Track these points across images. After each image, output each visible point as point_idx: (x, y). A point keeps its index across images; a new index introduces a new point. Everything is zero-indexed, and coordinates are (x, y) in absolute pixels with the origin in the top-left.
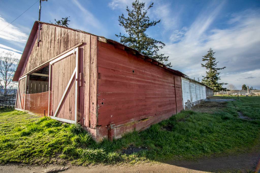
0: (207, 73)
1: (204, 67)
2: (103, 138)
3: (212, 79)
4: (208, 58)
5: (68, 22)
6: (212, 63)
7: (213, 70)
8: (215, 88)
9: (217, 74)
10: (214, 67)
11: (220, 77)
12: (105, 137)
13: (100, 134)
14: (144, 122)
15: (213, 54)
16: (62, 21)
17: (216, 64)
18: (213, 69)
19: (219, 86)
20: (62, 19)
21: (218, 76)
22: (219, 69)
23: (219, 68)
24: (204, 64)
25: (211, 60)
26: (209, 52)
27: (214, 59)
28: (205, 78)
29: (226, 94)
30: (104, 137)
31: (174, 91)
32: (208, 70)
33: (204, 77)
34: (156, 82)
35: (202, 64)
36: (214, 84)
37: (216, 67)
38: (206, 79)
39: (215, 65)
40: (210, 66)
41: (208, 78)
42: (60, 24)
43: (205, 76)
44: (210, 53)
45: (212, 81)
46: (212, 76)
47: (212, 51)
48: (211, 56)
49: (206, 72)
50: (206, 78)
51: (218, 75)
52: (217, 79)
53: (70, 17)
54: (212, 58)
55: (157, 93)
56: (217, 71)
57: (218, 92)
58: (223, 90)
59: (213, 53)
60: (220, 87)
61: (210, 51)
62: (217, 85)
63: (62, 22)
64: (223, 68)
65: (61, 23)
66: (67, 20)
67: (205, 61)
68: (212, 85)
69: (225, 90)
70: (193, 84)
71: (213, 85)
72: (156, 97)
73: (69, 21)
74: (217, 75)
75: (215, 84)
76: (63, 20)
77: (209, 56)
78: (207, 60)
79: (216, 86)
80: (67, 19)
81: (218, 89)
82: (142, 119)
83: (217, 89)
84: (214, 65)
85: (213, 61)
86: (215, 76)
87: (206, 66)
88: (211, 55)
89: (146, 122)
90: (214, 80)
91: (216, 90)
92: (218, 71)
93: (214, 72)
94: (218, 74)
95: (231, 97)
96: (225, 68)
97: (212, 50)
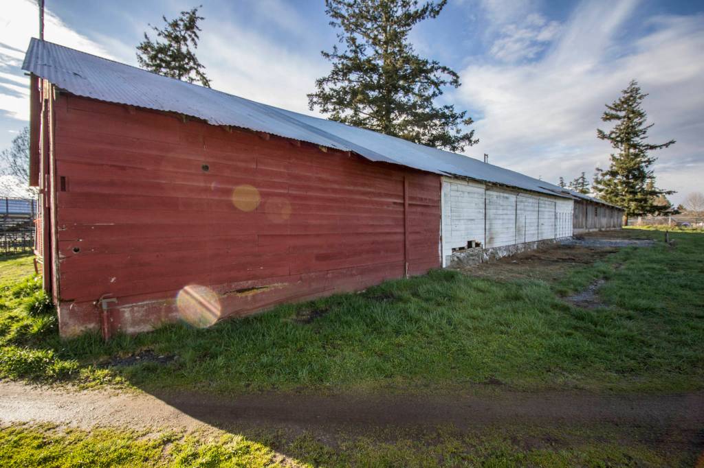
0: (614, 158)
1: (606, 140)
2: (83, 329)
3: (627, 177)
4: (622, 114)
5: (199, 23)
6: (632, 127)
7: (632, 151)
8: (633, 204)
9: (645, 162)
10: (636, 140)
11: (652, 172)
12: (91, 326)
13: (72, 320)
14: (247, 297)
15: (638, 101)
16: (182, 20)
17: (645, 133)
18: (635, 146)
19: (646, 201)
20: (181, 16)
21: (646, 170)
22: (652, 147)
23: (652, 144)
24: (607, 133)
25: (629, 118)
26: (626, 92)
27: (641, 115)
28: (604, 175)
29: (666, 225)
30: (86, 327)
31: (401, 216)
32: (619, 152)
33: (602, 171)
34: (310, 193)
35: (600, 132)
36: (631, 193)
37: (644, 142)
38: (608, 177)
39: (642, 136)
40: (627, 136)
41: (614, 174)
42: (178, 29)
43: (607, 168)
44: (631, 96)
45: (627, 184)
46: (627, 168)
47: (637, 90)
48: (631, 105)
49: (612, 155)
50: (606, 174)
51: (647, 167)
52: (642, 176)
53: (201, 6)
54: (633, 112)
55: (313, 222)
56: (646, 154)
57: (640, 218)
58: (657, 213)
59: (638, 96)
60: (650, 201)
61: (631, 91)
62: (639, 196)
63: (182, 23)
64: (667, 145)
65: (182, 27)
66: (197, 16)
67: (612, 120)
68: (625, 195)
69: (664, 210)
70: (506, 195)
71: (627, 195)
72: (308, 233)
73: (202, 18)
74: (643, 164)
75: (634, 193)
76: (184, 18)
77: (625, 106)
78: (618, 118)
79: (636, 200)
80: (194, 13)
81: (640, 208)
82: (239, 288)
83: (637, 209)
84: (638, 136)
85: (637, 120)
86: (638, 169)
87: (612, 139)
88: (630, 103)
89: (253, 296)
90: (632, 181)
91: (636, 212)
92: (650, 154)
93: (636, 156)
94: (649, 162)
95: (680, 233)
96: (671, 145)
97: (636, 86)
